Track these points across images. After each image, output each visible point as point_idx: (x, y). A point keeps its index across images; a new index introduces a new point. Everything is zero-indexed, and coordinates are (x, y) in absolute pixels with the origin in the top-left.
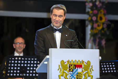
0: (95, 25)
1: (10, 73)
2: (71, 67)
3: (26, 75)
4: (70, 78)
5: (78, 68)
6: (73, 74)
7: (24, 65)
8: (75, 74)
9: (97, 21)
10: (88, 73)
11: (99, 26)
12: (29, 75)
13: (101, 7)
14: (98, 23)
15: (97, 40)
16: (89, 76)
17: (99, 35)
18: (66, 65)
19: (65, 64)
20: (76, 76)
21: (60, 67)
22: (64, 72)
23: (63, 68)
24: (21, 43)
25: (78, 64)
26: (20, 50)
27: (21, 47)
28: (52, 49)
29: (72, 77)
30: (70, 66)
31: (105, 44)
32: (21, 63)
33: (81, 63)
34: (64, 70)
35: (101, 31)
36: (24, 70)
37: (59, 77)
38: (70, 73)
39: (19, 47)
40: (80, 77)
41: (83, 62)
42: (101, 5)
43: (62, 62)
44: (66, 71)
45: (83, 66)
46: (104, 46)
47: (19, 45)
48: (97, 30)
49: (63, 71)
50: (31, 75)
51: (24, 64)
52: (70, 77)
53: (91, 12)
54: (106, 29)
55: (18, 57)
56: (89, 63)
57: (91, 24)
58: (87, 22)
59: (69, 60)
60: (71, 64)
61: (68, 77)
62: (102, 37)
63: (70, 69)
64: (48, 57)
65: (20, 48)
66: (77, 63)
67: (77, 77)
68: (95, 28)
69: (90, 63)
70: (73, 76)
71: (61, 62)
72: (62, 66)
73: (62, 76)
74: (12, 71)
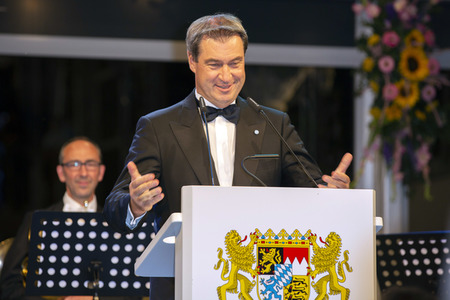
0: (391, 91)
1: (45, 277)
2: (266, 258)
3: (106, 285)
4: (262, 297)
5: (292, 261)
6: (274, 285)
7: (97, 248)
8: (281, 284)
9: (396, 76)
10: (330, 278)
11: (403, 93)
12: (118, 285)
13: (413, 21)
14: (403, 83)
15: (399, 150)
16: (335, 291)
17: (407, 130)
18: (248, 249)
19: (244, 244)
20: (287, 291)
21: (225, 256)
22: (237, 277)
23: (233, 262)
24: (85, 164)
25: (293, 246)
26: (84, 188)
27: (87, 177)
28: (195, 188)
29: (270, 295)
30: (262, 252)
31: (430, 163)
32: (86, 241)
33: (303, 243)
34: (239, 268)
35: (412, 112)
36: (96, 265)
37: (219, 295)
38: (263, 281)
39: (78, 178)
40: (301, 294)
41: (311, 236)
42: (413, 10)
43: (233, 239)
44: (246, 271)
45: (311, 253)
46: (426, 171)
47: (80, 170)
48: (399, 107)
49: (234, 270)
50: (125, 285)
51: (98, 241)
52: (263, 293)
53: (373, 39)
54: (432, 107)
55: (75, 216)
56: (333, 240)
57: (374, 85)
58: (358, 78)
59: (257, 230)
60: (266, 245)
61: (253, 293)
62: (419, 137)
63: (262, 263)
64: (176, 217)
65: (83, 181)
66: (290, 243)
67: (288, 296)
68: (391, 103)
69: (339, 240)
70: (273, 292)
71: (227, 237)
72: (229, 252)
73: (232, 289)
74: (51, 272)
